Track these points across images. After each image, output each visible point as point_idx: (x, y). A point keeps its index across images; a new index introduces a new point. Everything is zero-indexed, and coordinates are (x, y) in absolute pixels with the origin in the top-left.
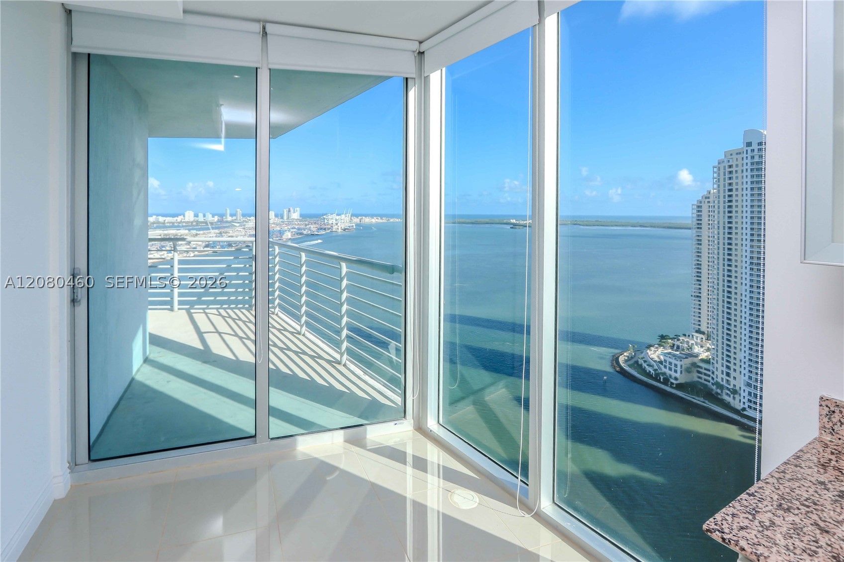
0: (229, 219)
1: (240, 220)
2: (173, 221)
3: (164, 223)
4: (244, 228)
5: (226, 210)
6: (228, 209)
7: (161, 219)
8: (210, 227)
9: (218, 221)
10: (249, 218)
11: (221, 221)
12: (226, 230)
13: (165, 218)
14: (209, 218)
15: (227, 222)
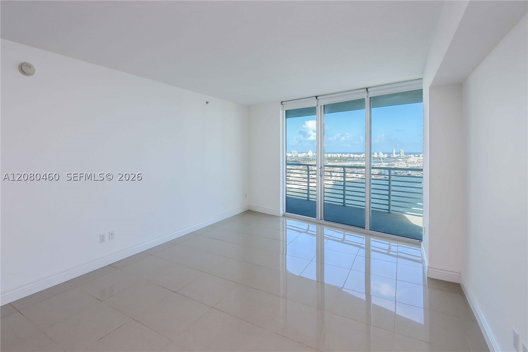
0: (395, 156)
1: (403, 157)
2: (359, 157)
3: (354, 158)
4: (406, 163)
5: (393, 150)
6: (394, 149)
7: (352, 156)
8: (382, 161)
9: (387, 157)
10: (409, 156)
11: (390, 157)
12: (392, 163)
13: (354, 155)
14: (381, 155)
15: (393, 158)
